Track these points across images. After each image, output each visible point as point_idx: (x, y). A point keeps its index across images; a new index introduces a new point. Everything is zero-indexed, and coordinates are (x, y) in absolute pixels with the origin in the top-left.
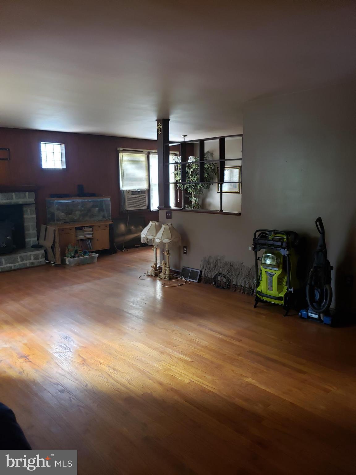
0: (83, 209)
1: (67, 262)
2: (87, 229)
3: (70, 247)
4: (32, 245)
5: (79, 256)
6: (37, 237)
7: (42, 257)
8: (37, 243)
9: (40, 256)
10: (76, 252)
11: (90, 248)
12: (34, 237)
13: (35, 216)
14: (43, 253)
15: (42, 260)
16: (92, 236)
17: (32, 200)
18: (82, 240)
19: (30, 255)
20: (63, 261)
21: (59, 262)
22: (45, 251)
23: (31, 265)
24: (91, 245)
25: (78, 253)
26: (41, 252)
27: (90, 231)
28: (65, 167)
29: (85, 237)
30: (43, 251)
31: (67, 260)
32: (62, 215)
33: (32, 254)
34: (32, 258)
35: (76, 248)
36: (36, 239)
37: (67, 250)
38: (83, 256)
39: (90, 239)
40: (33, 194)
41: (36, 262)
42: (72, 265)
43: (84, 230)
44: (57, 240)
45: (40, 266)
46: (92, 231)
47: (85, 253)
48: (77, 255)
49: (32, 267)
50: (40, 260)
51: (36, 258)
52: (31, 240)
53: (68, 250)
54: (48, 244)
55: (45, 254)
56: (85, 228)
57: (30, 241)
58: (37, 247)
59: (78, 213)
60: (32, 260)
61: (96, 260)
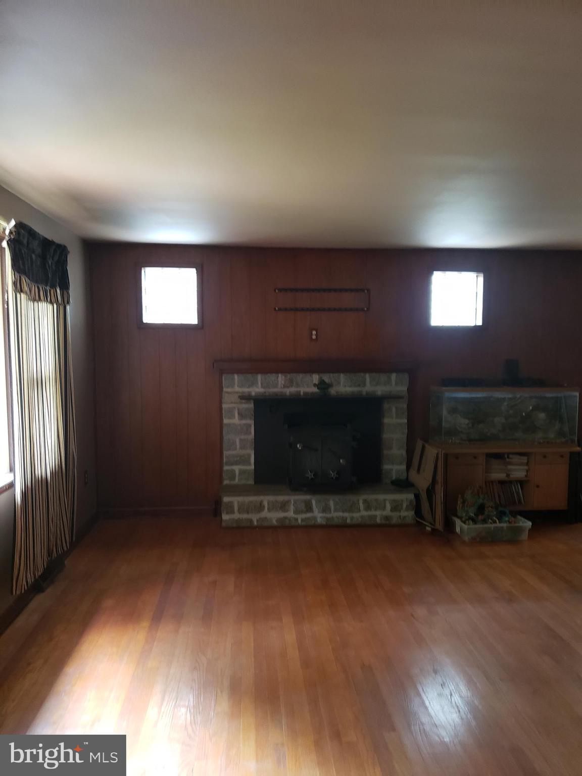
0: (511, 412)
1: (458, 530)
2: (516, 459)
3: (468, 496)
4: (394, 478)
5: (484, 521)
6: (405, 463)
7: (407, 509)
8: (405, 477)
9: (405, 506)
10: (481, 509)
11: (520, 502)
12: (401, 464)
13: (406, 421)
14: (411, 501)
15: (408, 515)
16: (526, 476)
17: (403, 389)
18: (502, 482)
19: (385, 500)
20: (449, 525)
21: (439, 526)
22: (417, 496)
23: (383, 522)
24: (522, 496)
25: (486, 513)
26: (407, 497)
27: (521, 464)
28: (479, 322)
29: (508, 475)
30: (411, 496)
31: (459, 525)
32: (463, 422)
33: (388, 498)
34: (388, 507)
35: (481, 501)
36: (404, 467)
37: (459, 502)
38: (495, 522)
39: (522, 483)
40: (406, 377)
41: (395, 517)
42: (466, 539)
43: (507, 460)
44: (440, 478)
45: (402, 526)
46: (527, 464)
47: (501, 516)
48: (480, 517)
49: (386, 527)
50: (404, 513)
51: (396, 508)
52: (394, 468)
53: (464, 502)
54: (422, 481)
55: (415, 503)
56: (511, 456)
57: (392, 470)
58: (402, 485)
59: (499, 421)
60: (387, 512)
61: (525, 536)
